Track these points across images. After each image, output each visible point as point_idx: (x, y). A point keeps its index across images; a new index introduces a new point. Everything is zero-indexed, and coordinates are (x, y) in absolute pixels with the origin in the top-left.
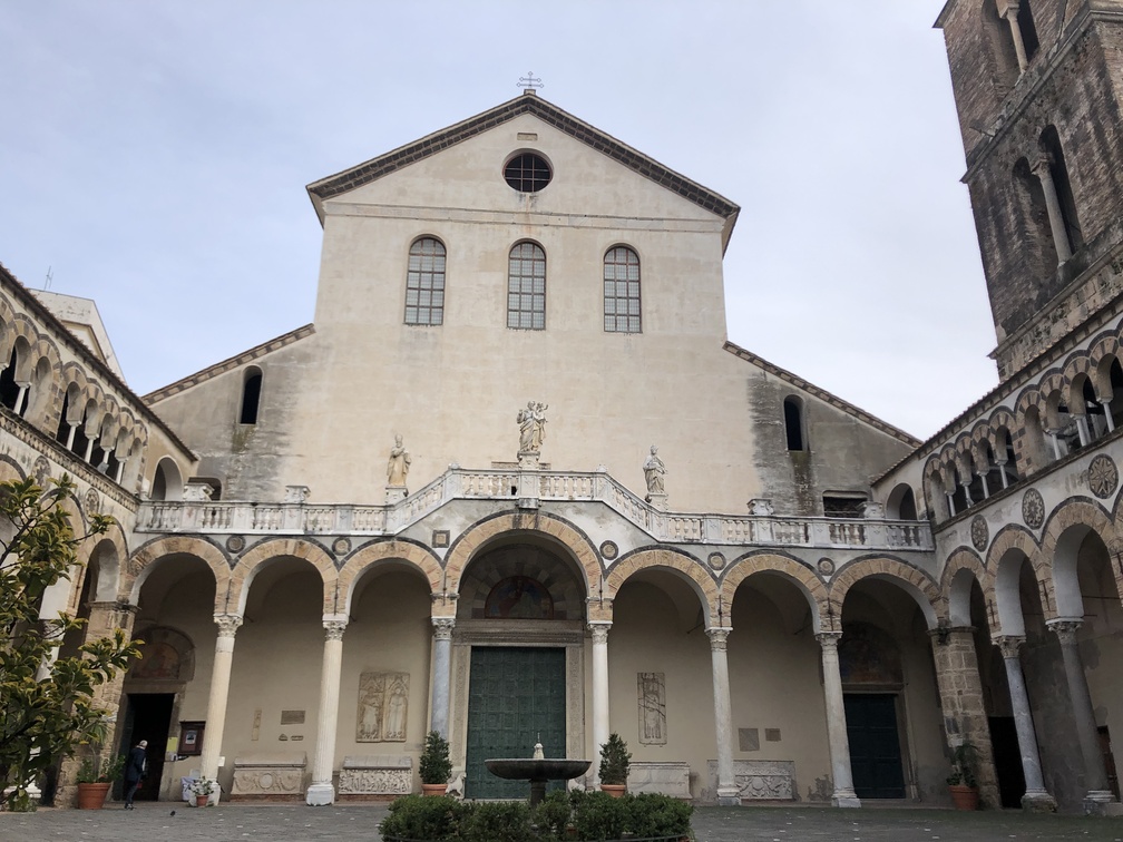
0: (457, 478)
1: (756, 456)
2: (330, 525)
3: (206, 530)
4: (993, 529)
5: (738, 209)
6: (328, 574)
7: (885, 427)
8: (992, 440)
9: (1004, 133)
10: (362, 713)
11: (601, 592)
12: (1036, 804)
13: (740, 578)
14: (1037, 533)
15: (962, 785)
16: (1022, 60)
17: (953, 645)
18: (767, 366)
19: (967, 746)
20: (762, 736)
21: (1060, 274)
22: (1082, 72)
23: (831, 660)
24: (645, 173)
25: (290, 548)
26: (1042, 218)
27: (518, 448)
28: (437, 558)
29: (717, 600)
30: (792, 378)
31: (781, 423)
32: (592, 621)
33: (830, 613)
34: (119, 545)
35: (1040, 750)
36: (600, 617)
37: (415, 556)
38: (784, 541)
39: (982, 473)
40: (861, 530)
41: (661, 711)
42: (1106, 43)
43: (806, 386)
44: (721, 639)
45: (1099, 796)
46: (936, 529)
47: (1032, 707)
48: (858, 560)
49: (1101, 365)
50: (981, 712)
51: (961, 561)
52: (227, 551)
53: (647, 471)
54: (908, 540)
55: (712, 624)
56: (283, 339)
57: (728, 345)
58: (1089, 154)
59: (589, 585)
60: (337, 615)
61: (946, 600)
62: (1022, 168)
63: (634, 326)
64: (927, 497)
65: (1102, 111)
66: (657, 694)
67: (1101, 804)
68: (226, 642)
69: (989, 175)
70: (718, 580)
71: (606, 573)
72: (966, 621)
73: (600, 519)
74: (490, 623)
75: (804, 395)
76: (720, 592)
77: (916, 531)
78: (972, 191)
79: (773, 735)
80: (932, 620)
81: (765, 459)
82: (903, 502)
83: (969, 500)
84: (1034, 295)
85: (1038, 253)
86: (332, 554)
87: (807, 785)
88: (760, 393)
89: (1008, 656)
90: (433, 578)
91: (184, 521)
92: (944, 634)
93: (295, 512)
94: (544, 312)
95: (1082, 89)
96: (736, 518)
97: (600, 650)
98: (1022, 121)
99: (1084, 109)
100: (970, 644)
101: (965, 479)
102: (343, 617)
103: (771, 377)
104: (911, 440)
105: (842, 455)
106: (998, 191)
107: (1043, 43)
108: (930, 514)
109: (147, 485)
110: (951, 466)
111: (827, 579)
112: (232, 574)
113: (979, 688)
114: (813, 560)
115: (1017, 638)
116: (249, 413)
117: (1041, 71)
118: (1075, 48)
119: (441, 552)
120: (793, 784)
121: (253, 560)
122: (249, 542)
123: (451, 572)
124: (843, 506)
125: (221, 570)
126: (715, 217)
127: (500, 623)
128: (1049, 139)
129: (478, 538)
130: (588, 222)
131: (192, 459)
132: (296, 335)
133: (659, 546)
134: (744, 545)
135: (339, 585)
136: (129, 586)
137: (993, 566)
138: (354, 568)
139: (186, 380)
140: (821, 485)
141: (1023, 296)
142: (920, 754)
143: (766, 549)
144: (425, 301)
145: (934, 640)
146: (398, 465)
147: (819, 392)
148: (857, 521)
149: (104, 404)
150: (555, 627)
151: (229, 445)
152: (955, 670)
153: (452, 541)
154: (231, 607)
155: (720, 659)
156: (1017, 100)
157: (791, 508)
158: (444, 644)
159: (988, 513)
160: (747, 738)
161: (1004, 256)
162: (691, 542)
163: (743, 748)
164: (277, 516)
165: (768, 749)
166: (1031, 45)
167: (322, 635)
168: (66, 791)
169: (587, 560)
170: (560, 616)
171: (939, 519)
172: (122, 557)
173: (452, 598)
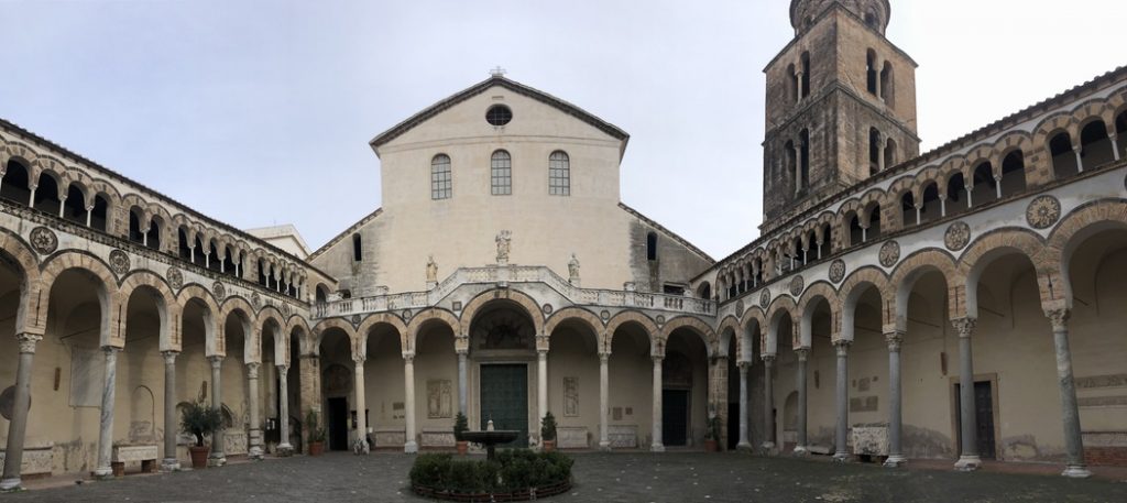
0: (463, 273)
1: (631, 261)
2: (400, 304)
3: (343, 314)
4: (746, 307)
5: (629, 136)
6: (402, 330)
7: (701, 253)
8: (753, 263)
9: (784, 127)
10: (429, 403)
11: (543, 331)
12: (743, 448)
13: (617, 325)
14: (765, 310)
15: (712, 439)
16: (800, 97)
17: (718, 366)
18: (640, 216)
19: (717, 418)
20: (624, 411)
21: (796, 196)
22: (826, 109)
23: (658, 370)
24: (574, 115)
25: (382, 318)
26: (793, 170)
27: (496, 254)
28: (456, 316)
29: (604, 335)
30: (653, 224)
31: (645, 245)
32: (538, 348)
33: (660, 345)
34: (305, 327)
35: (749, 420)
36: (542, 346)
37: (445, 316)
38: (640, 305)
39: (746, 279)
40: (681, 301)
41: (576, 398)
42: (839, 99)
43: (660, 228)
44: (605, 358)
45: (768, 445)
46: (719, 305)
47: (749, 397)
48: (677, 317)
49: (822, 227)
50: (726, 401)
51: (729, 322)
52: (353, 323)
53: (570, 265)
54: (704, 310)
55: (601, 350)
56: (368, 218)
57: (620, 204)
58: (820, 146)
59: (537, 328)
60: (409, 351)
61: (718, 342)
62: (789, 145)
63: (566, 192)
64: (717, 289)
65: (830, 128)
66: (573, 388)
67: (768, 449)
68: (360, 370)
69: (774, 143)
70: (605, 326)
71: (546, 321)
72: (726, 353)
73: (543, 292)
74: (489, 351)
75: (659, 232)
76: (606, 332)
77: (709, 305)
78: (765, 150)
79: (629, 411)
80: (710, 352)
81: (635, 263)
82: (705, 291)
83: (736, 293)
84: (783, 203)
85: (788, 185)
86: (403, 319)
87: (643, 439)
88: (636, 231)
89: (743, 372)
90: (454, 327)
91: (332, 311)
92: (715, 359)
93: (382, 300)
94: (510, 185)
95: (823, 116)
96: (617, 292)
97: (543, 365)
98: (794, 123)
99: (822, 126)
100: (726, 365)
101: (738, 281)
102: (412, 352)
103: (642, 222)
104: (713, 261)
105: (676, 264)
106: (776, 152)
107: (812, 91)
108: (717, 297)
109: (313, 297)
110: (732, 274)
111: (660, 326)
112: (357, 335)
113: (727, 388)
114: (654, 316)
115: (748, 363)
116: (358, 256)
117: (808, 104)
118: (825, 98)
119: (458, 313)
120: (637, 439)
121: (366, 325)
122: (362, 317)
123: (463, 324)
124: (673, 290)
125: (352, 334)
126: (615, 139)
127: (493, 351)
128: (805, 134)
129: (476, 304)
130: (538, 139)
131: (335, 282)
132: (374, 214)
133: (575, 306)
134: (620, 307)
135: (408, 334)
136: (314, 346)
137: (743, 326)
138: (415, 325)
139: (326, 246)
140: (664, 278)
141: (778, 203)
142: (696, 423)
143: (630, 309)
144: (442, 187)
145: (710, 362)
146: (432, 269)
147: (667, 232)
148: (680, 297)
149: (279, 264)
150: (522, 352)
151: (350, 272)
152: (717, 378)
153: (463, 306)
154: (360, 350)
155: (604, 369)
156: (794, 114)
157: (646, 289)
158: (463, 364)
159: (745, 299)
160: (616, 413)
161: (773, 182)
162: (592, 305)
163: (615, 418)
164: (374, 303)
165: (626, 420)
166: (806, 91)
167: (403, 362)
168: (306, 446)
169: (535, 314)
170: (524, 346)
171: (721, 300)
172: (307, 332)
173: (465, 338)
